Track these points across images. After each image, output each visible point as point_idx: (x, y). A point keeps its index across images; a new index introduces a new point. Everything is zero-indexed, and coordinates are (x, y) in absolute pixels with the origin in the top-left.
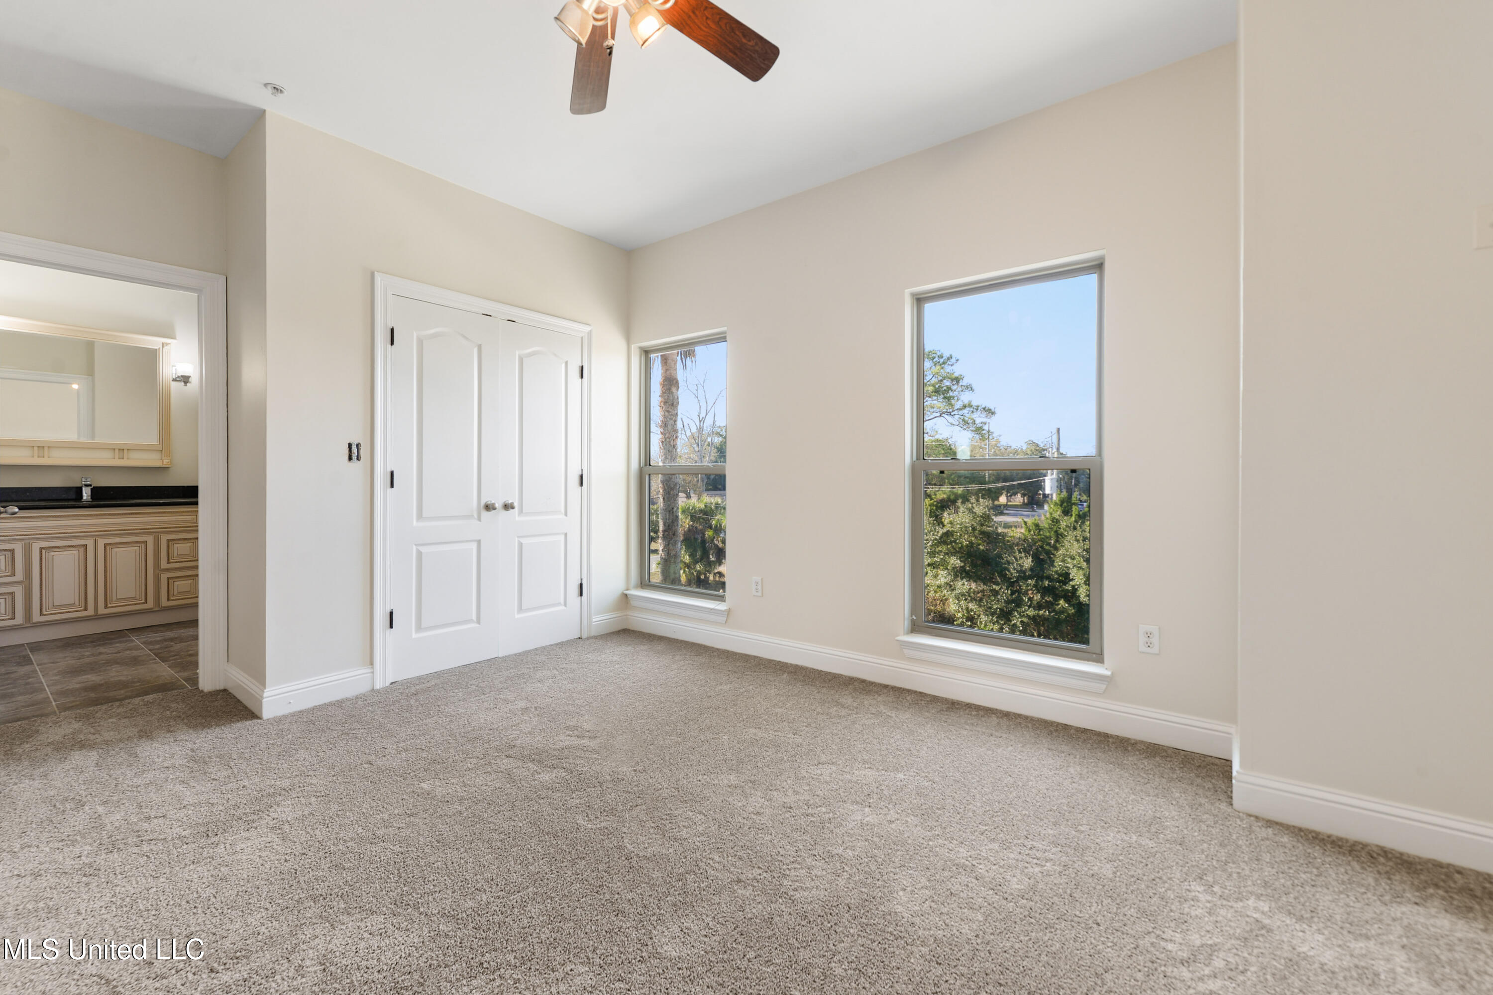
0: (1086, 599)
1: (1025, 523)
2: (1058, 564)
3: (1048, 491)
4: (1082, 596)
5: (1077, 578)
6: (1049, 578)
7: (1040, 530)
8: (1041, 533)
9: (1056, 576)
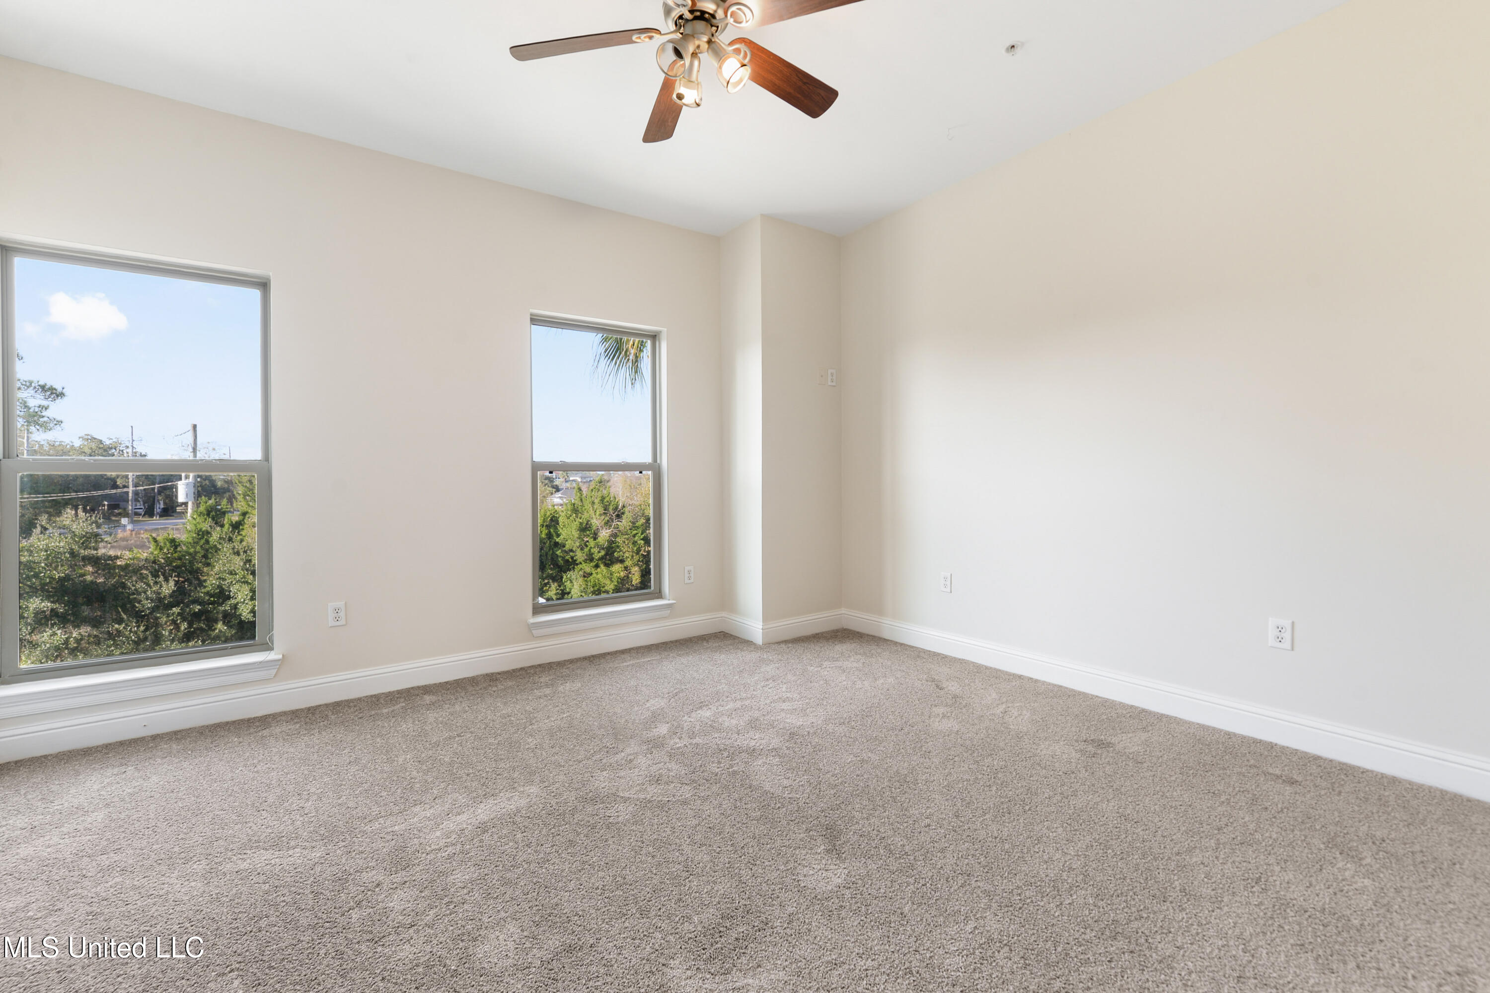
0: (250, 617)
1: (155, 540)
2: (211, 582)
3: (181, 498)
4: (244, 614)
5: (240, 593)
6: (196, 601)
7: (176, 547)
8: (179, 549)
9: (207, 598)
